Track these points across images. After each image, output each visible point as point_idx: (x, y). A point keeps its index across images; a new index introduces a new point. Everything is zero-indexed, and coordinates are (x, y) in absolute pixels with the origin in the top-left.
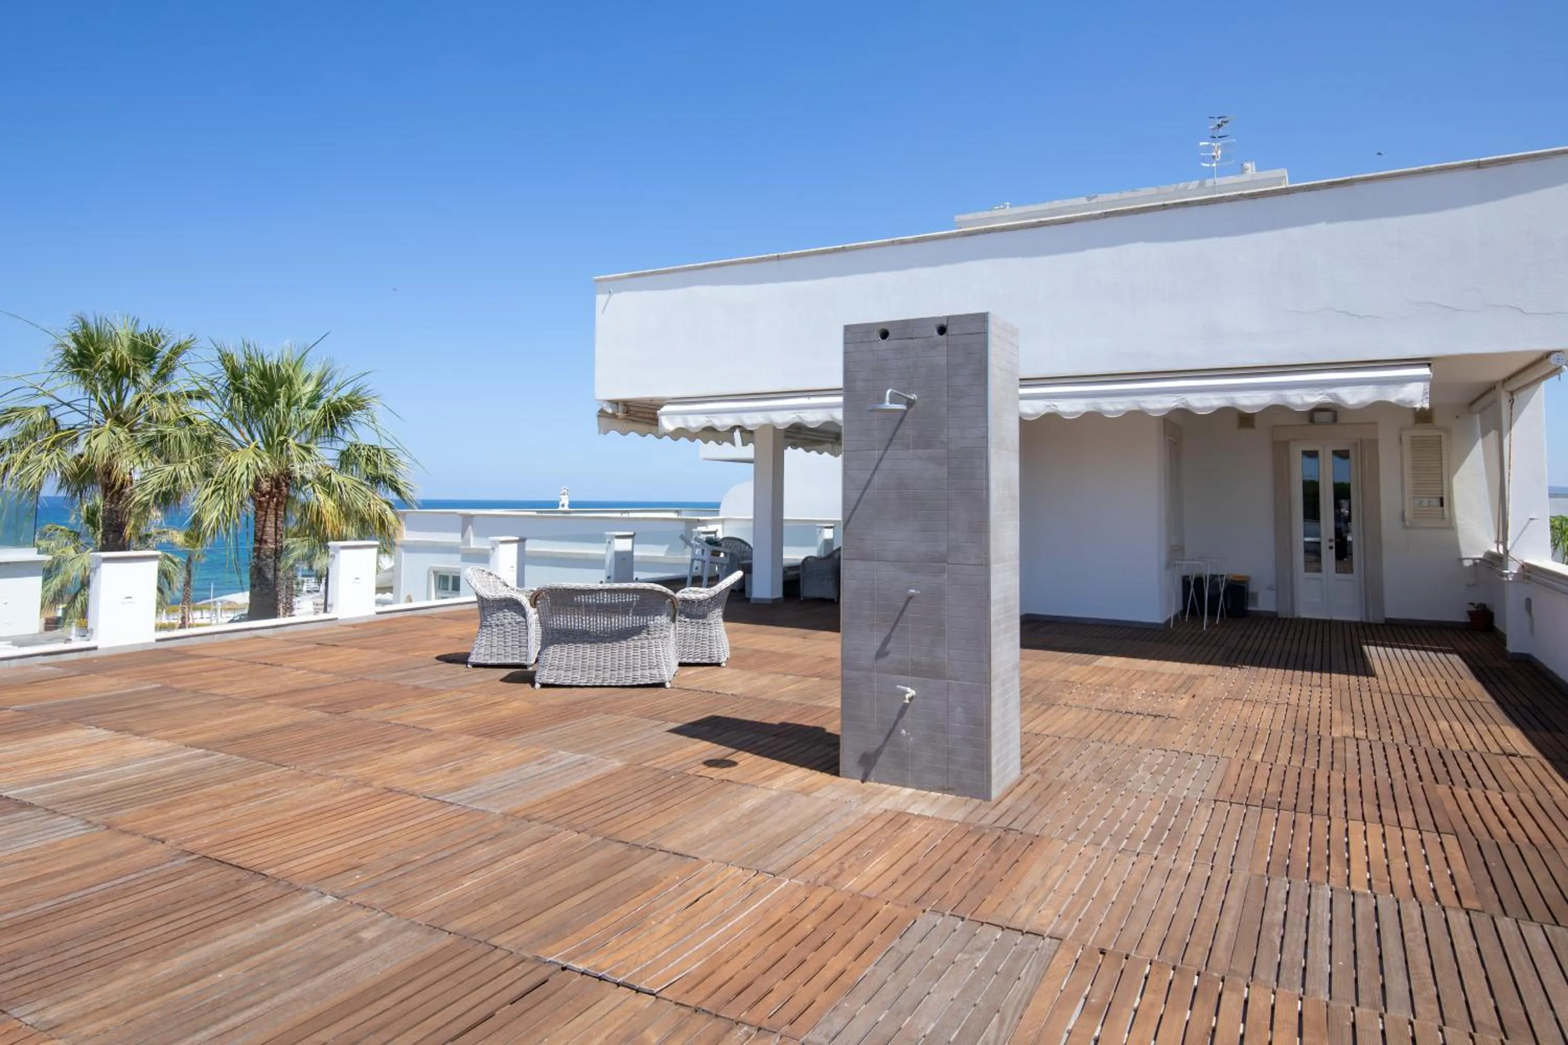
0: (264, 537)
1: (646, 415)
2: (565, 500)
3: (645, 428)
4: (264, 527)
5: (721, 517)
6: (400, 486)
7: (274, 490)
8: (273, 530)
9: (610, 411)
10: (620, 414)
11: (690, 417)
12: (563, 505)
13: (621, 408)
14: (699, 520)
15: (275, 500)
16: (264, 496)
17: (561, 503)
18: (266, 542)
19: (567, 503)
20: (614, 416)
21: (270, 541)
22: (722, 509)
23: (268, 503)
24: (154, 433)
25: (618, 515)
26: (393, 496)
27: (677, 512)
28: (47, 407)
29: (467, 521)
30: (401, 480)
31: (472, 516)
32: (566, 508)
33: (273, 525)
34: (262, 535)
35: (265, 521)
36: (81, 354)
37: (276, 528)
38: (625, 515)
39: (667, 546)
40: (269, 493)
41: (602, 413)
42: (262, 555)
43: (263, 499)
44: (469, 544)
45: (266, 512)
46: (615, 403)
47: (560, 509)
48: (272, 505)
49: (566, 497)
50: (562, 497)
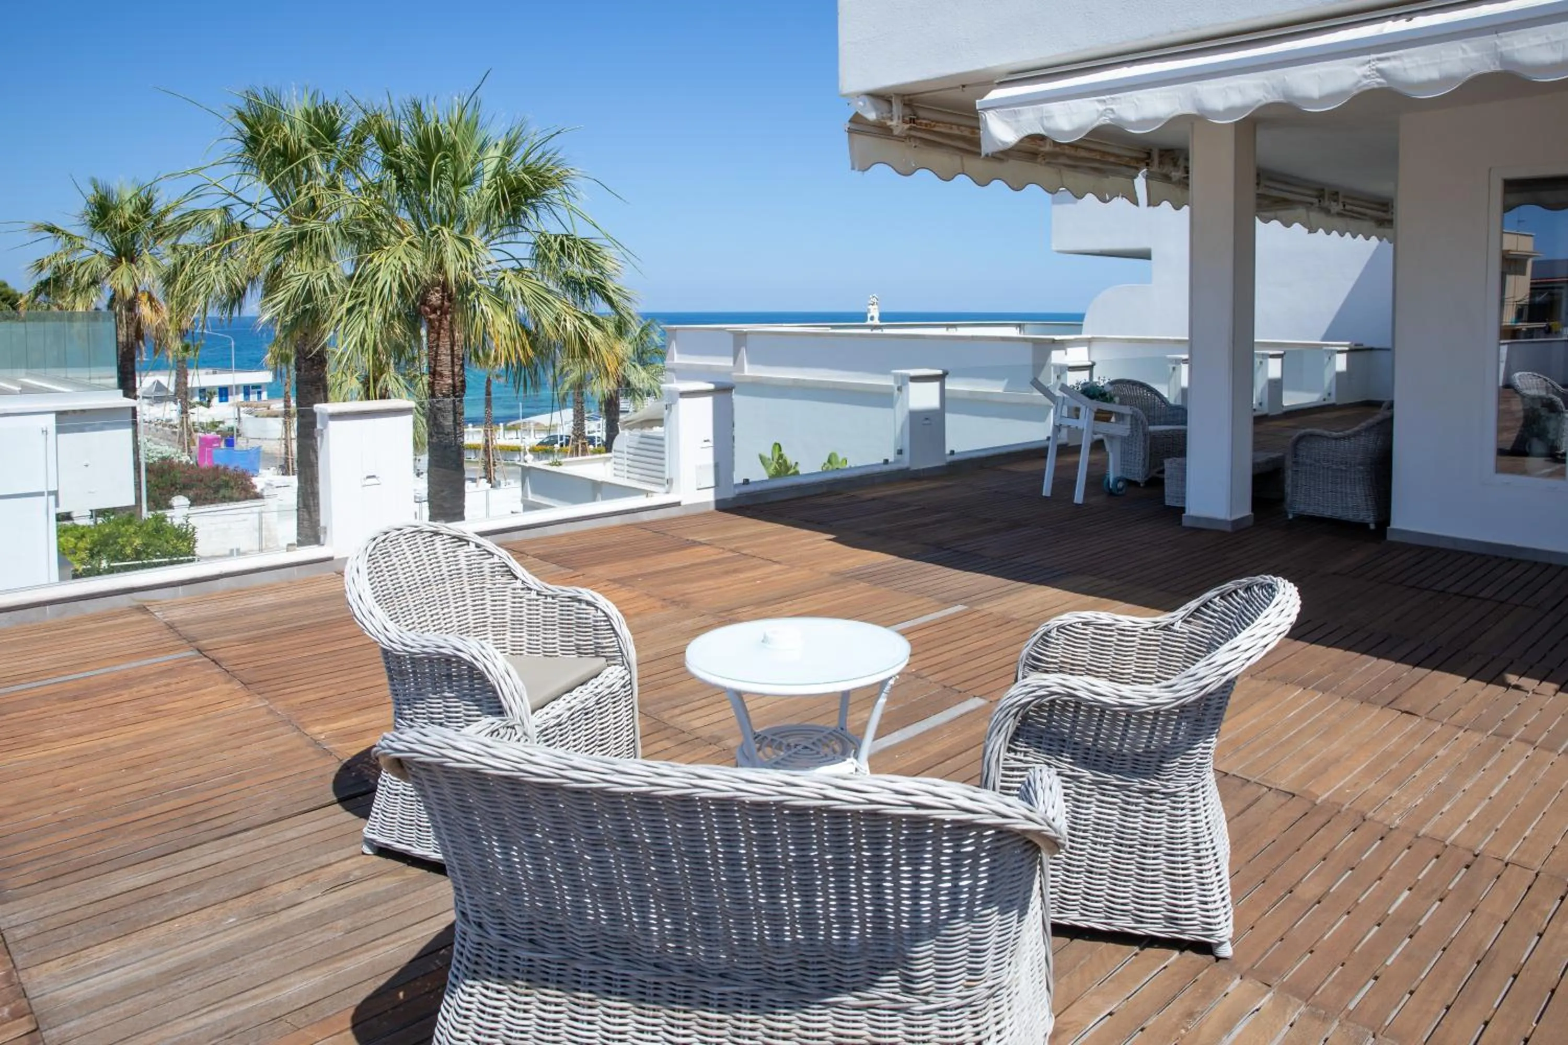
0: (439, 369)
1: (956, 131)
2: (874, 312)
3: (955, 161)
5: (1084, 336)
6: (611, 294)
7: (446, 303)
8: (449, 358)
9: (872, 116)
10: (895, 123)
11: (1054, 107)
12: (872, 318)
13: (897, 109)
14: (1054, 341)
15: (449, 317)
16: (434, 312)
17: (869, 316)
18: (441, 375)
19: (876, 315)
20: (882, 130)
22: (1086, 323)
23: (440, 321)
25: (942, 332)
26: (602, 307)
27: (1019, 326)
28: (225, 208)
29: (740, 339)
30: (610, 285)
31: (746, 334)
32: (876, 322)
33: (449, 352)
38: (952, 332)
39: (1006, 381)
40: (441, 307)
41: (858, 125)
43: (432, 316)
44: (743, 371)
45: (439, 334)
46: (880, 97)
47: (869, 322)
48: (446, 323)
49: (875, 306)
50: (870, 307)
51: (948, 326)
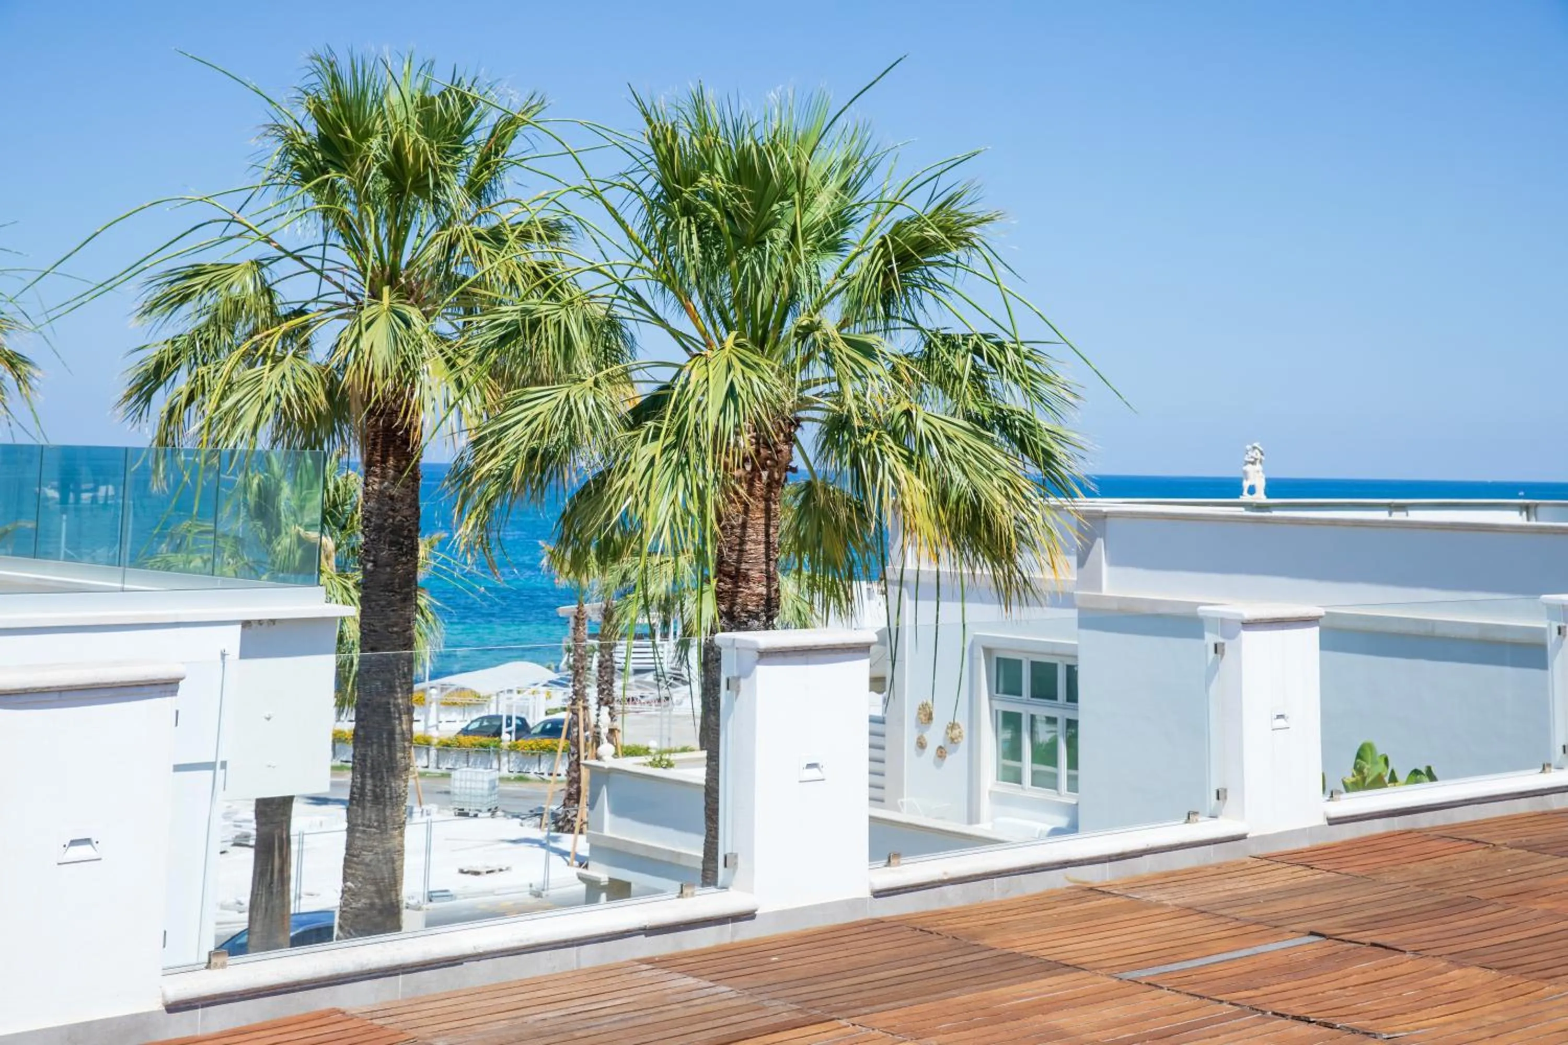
2: (1256, 477)
4: (742, 543)
8: (762, 547)
12: (1252, 490)
15: (765, 474)
17: (1246, 484)
18: (747, 579)
19: (1261, 485)
21: (754, 574)
24: (516, 316)
27: (1526, 508)
31: (1105, 516)
32: (1260, 497)
33: (762, 537)
34: (739, 561)
35: (744, 526)
36: (325, 142)
37: (768, 544)
42: (737, 609)
45: (747, 505)
47: (1246, 498)
48: (759, 487)
49: (1258, 467)
50: (1249, 468)
51: (1392, 508)
